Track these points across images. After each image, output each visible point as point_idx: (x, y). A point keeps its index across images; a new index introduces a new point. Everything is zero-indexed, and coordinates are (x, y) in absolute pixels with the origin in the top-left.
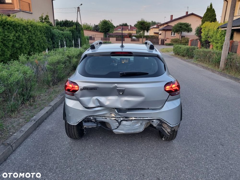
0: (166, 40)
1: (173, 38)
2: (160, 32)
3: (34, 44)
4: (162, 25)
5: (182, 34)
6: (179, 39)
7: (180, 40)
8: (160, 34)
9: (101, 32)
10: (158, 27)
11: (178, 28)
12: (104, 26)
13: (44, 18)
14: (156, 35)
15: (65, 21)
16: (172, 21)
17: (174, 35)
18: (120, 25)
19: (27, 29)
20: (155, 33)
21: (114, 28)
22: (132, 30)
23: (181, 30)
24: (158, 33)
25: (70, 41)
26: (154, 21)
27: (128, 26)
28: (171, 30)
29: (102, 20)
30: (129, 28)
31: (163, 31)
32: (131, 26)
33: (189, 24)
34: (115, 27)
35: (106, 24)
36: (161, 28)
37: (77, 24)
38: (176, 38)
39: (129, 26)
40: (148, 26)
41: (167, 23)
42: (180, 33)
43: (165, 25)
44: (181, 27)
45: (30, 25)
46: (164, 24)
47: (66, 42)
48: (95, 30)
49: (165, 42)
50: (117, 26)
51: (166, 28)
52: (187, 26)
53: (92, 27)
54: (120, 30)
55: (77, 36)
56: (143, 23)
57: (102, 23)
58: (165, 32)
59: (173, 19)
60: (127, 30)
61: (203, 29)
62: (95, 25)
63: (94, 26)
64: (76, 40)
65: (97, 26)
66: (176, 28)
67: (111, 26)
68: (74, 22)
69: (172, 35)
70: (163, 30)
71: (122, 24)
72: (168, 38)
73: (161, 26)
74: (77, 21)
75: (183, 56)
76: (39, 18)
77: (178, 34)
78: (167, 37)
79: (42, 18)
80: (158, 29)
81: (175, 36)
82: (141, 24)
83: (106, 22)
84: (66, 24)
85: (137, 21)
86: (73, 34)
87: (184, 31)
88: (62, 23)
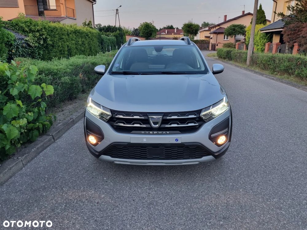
0: (217, 45)
1: (226, 42)
2: (212, 36)
3: (91, 48)
4: (214, 27)
5: (236, 38)
6: (232, 44)
7: (234, 44)
8: (211, 38)
9: (142, 37)
10: (209, 30)
11: (230, 31)
12: (145, 29)
13: (87, 23)
14: (208, 39)
15: (107, 26)
16: (226, 22)
17: (227, 38)
18: (165, 28)
19: (87, 35)
20: (206, 37)
21: (157, 32)
22: (179, 34)
23: (235, 32)
24: (209, 37)
25: (114, 46)
26: (206, 22)
27: (174, 29)
28: (223, 32)
29: (142, 23)
30: (175, 31)
31: (214, 35)
32: (177, 28)
33: (245, 25)
34: (157, 30)
35: (148, 28)
36: (213, 30)
37: (120, 29)
38: (228, 42)
39: (176, 29)
40: (196, 29)
41: (219, 25)
42: (234, 36)
43: (217, 28)
44: (234, 30)
45: (89, 32)
46: (215, 26)
47: (111, 47)
48: (135, 35)
49: (217, 47)
50: (161, 29)
51: (218, 31)
52: (242, 28)
53: (130, 31)
54: (165, 34)
55: (120, 42)
56: (191, 25)
57: (142, 26)
58: (216, 35)
59: (227, 20)
60: (173, 34)
61: (247, 32)
62: (135, 29)
63: (133, 30)
64: (119, 46)
65: (137, 30)
66: (228, 31)
67: (153, 29)
68: (116, 27)
69: (224, 38)
70: (214, 33)
71: (166, 27)
72: (220, 43)
73: (213, 29)
74: (120, 26)
75: (225, 58)
76: (83, 23)
77: (231, 37)
78: (218, 41)
79: (86, 24)
80: (210, 32)
81: (228, 40)
82: (189, 27)
83: (148, 26)
84: (109, 29)
85: (184, 23)
86: (117, 39)
87: (238, 34)
88: (105, 29)
